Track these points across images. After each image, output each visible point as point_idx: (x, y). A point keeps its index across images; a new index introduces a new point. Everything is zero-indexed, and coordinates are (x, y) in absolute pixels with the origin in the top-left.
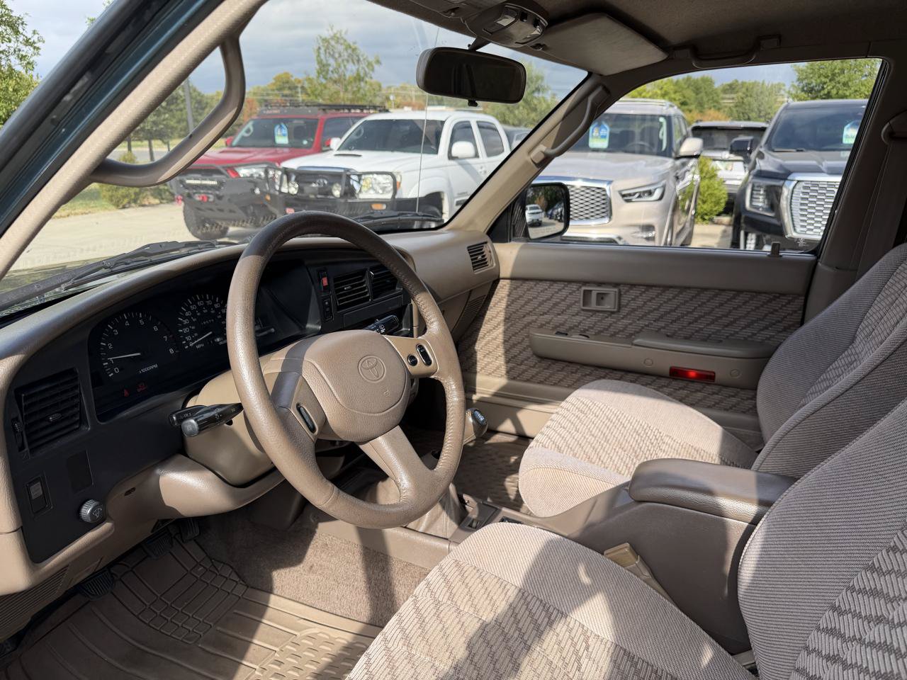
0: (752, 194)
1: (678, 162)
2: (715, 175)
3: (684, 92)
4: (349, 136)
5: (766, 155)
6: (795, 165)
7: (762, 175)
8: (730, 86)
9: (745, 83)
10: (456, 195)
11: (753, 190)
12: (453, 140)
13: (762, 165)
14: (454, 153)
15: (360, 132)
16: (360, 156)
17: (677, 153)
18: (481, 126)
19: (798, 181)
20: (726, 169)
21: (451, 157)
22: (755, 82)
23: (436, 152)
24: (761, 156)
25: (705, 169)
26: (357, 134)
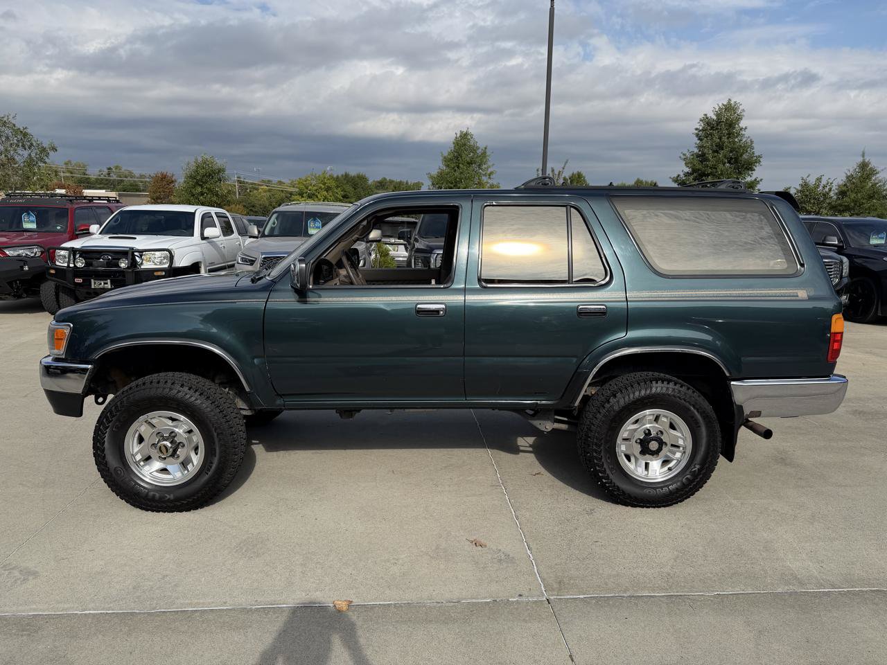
0: (415, 262)
1: (368, 245)
2: (388, 254)
3: (345, 186)
4: (108, 223)
5: (420, 240)
6: (436, 245)
7: (418, 251)
8: (380, 183)
9: (393, 181)
10: (208, 265)
11: (415, 259)
12: (203, 228)
13: (417, 245)
14: (206, 235)
15: (117, 220)
16: (135, 238)
17: (367, 238)
18: (219, 215)
19: (438, 254)
20: (394, 250)
21: (203, 238)
22: (401, 181)
23: (193, 235)
24: (416, 240)
25: (381, 250)
26: (115, 222)
